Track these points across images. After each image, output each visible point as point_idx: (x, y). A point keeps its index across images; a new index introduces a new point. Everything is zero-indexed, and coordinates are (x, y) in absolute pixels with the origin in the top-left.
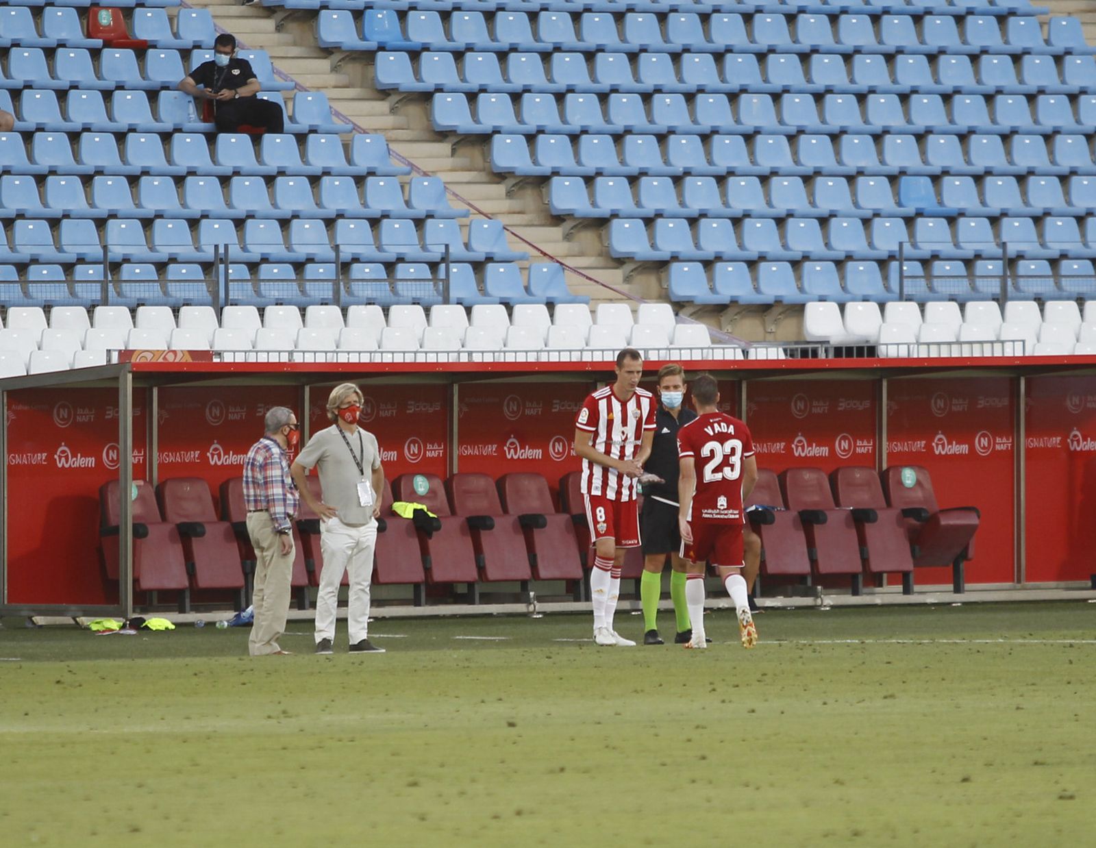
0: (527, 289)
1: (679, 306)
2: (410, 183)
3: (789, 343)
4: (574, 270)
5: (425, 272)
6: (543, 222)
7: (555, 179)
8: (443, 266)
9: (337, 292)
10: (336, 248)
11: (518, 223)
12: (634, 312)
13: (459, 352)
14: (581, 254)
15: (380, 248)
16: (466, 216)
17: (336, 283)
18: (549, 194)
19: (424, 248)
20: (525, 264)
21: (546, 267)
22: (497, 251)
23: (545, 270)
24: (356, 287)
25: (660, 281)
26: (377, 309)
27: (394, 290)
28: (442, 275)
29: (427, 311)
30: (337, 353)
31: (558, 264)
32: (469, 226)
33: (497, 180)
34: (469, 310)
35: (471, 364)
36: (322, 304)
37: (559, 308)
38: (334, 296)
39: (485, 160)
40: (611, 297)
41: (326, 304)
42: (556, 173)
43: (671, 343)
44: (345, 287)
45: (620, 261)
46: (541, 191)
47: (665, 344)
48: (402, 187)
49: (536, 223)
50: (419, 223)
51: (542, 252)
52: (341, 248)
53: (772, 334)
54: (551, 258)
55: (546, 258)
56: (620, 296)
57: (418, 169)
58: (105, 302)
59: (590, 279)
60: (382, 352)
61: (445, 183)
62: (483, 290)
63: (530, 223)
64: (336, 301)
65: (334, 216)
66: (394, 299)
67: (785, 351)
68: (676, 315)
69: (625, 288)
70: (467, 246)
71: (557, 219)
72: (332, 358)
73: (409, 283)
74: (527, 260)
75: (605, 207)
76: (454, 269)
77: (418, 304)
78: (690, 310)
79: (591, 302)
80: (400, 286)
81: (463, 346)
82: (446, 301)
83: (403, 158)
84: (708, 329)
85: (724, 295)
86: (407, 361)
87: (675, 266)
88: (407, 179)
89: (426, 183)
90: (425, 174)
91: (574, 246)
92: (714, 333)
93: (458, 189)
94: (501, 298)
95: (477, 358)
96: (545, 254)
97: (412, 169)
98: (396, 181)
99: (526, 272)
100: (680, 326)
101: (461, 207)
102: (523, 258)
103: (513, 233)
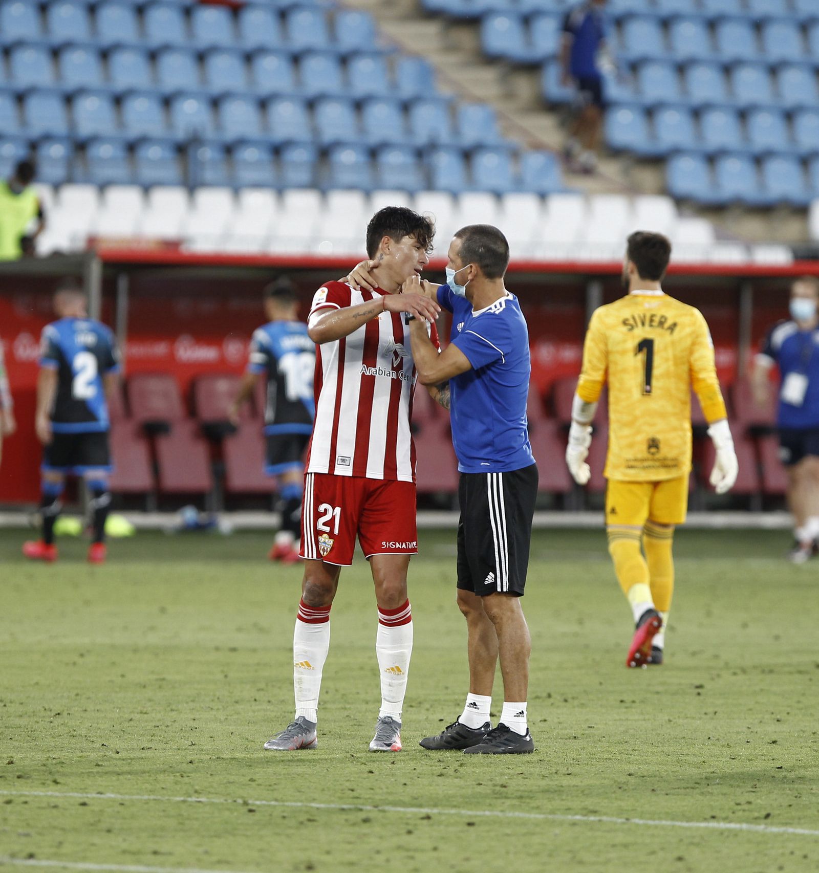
1: (681, 202)
2: (396, 63)
12: (631, 206)
15: (362, 131)
18: (544, 80)
19: (409, 132)
22: (489, 138)
25: (659, 175)
27: (375, 177)
29: (412, 197)
33: (488, 62)
34: (455, 197)
36: (300, 188)
37: (552, 199)
38: (313, 180)
42: (551, 57)
45: (616, 153)
46: (534, 76)
48: (388, 68)
50: (405, 107)
58: (70, 180)
65: (316, 98)
67: (793, 253)
70: (454, 132)
82: (431, 189)
84: (710, 226)
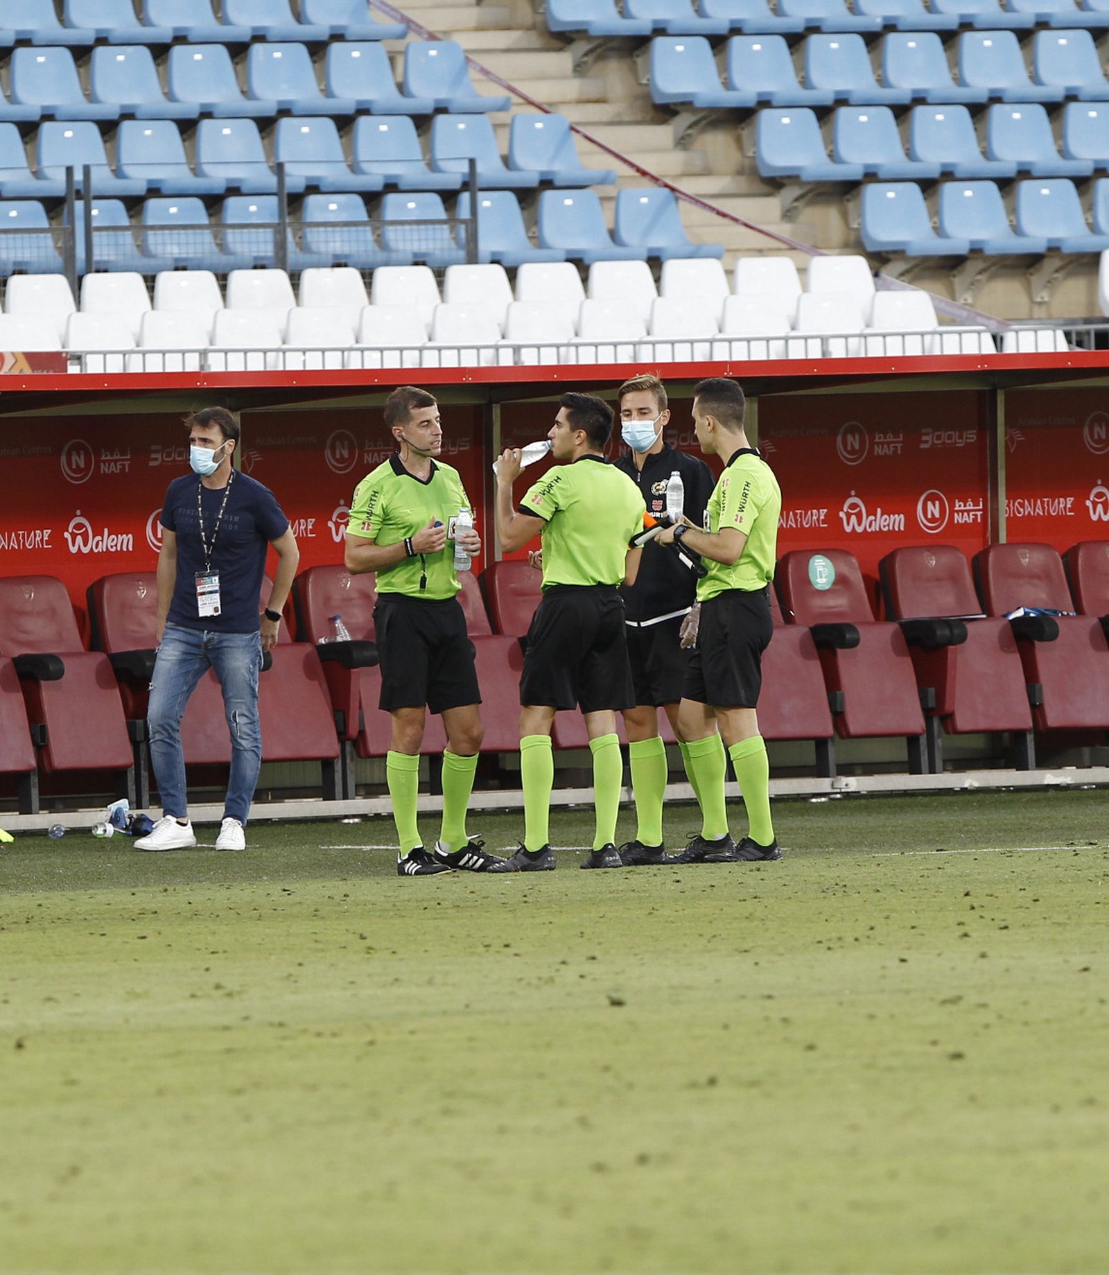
0: (613, 235)
1: (879, 259)
2: (405, 53)
3: (1073, 322)
4: (695, 200)
5: (437, 209)
6: (639, 117)
7: (659, 42)
8: (465, 197)
9: (281, 246)
10: (279, 169)
11: (596, 119)
12: (802, 271)
13: (497, 348)
14: (707, 172)
15: (354, 168)
16: (503, 108)
17: (279, 230)
18: (649, 68)
19: (432, 166)
20: (610, 191)
21: (645, 197)
22: (562, 169)
23: (644, 200)
24: (315, 237)
25: (845, 215)
26: (352, 276)
27: (381, 242)
28: (464, 211)
29: (440, 275)
30: (284, 352)
31: (666, 190)
32: (511, 126)
33: (558, 44)
34: (512, 274)
35: (518, 369)
36: (255, 267)
37: (671, 268)
38: (276, 253)
39: (535, 11)
40: (759, 246)
41: (263, 267)
42: (660, 31)
43: (868, 326)
44: (294, 236)
45: (775, 183)
46: (634, 62)
47: (858, 328)
48: (392, 60)
49: (626, 118)
50: (422, 122)
51: (638, 170)
52: (288, 168)
53: (1044, 308)
54: (655, 179)
55: (645, 180)
56: (775, 244)
57: (419, 29)
59: (724, 215)
60: (362, 350)
61: (466, 51)
62: (538, 241)
63: (617, 119)
64: (280, 261)
65: (273, 113)
66: (381, 256)
67: (1067, 335)
68: (876, 275)
69: (784, 230)
70: (507, 161)
71: (665, 111)
72: (276, 363)
73: (407, 227)
74: (613, 183)
75: (746, 91)
76: (486, 202)
77: (424, 264)
78: (900, 266)
79: (726, 254)
80: (391, 234)
81: (503, 337)
82: (472, 259)
83: (393, 9)
84: (933, 299)
85: (959, 238)
86: (407, 365)
87: (871, 190)
88: (399, 45)
89: (433, 53)
90: (432, 37)
91: (694, 158)
92: (943, 305)
93: (488, 62)
94: (568, 251)
95: (529, 359)
96: (644, 173)
97: (409, 27)
98: (380, 49)
99: (611, 205)
100: (883, 295)
101: (497, 93)
102: (604, 180)
103: (587, 138)
